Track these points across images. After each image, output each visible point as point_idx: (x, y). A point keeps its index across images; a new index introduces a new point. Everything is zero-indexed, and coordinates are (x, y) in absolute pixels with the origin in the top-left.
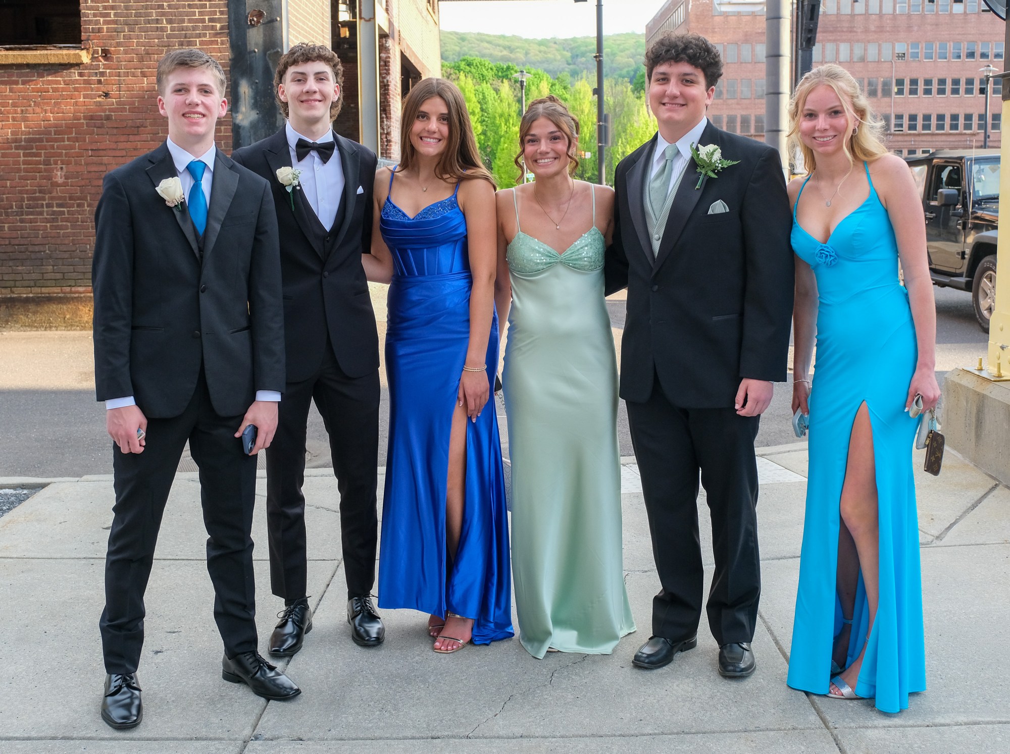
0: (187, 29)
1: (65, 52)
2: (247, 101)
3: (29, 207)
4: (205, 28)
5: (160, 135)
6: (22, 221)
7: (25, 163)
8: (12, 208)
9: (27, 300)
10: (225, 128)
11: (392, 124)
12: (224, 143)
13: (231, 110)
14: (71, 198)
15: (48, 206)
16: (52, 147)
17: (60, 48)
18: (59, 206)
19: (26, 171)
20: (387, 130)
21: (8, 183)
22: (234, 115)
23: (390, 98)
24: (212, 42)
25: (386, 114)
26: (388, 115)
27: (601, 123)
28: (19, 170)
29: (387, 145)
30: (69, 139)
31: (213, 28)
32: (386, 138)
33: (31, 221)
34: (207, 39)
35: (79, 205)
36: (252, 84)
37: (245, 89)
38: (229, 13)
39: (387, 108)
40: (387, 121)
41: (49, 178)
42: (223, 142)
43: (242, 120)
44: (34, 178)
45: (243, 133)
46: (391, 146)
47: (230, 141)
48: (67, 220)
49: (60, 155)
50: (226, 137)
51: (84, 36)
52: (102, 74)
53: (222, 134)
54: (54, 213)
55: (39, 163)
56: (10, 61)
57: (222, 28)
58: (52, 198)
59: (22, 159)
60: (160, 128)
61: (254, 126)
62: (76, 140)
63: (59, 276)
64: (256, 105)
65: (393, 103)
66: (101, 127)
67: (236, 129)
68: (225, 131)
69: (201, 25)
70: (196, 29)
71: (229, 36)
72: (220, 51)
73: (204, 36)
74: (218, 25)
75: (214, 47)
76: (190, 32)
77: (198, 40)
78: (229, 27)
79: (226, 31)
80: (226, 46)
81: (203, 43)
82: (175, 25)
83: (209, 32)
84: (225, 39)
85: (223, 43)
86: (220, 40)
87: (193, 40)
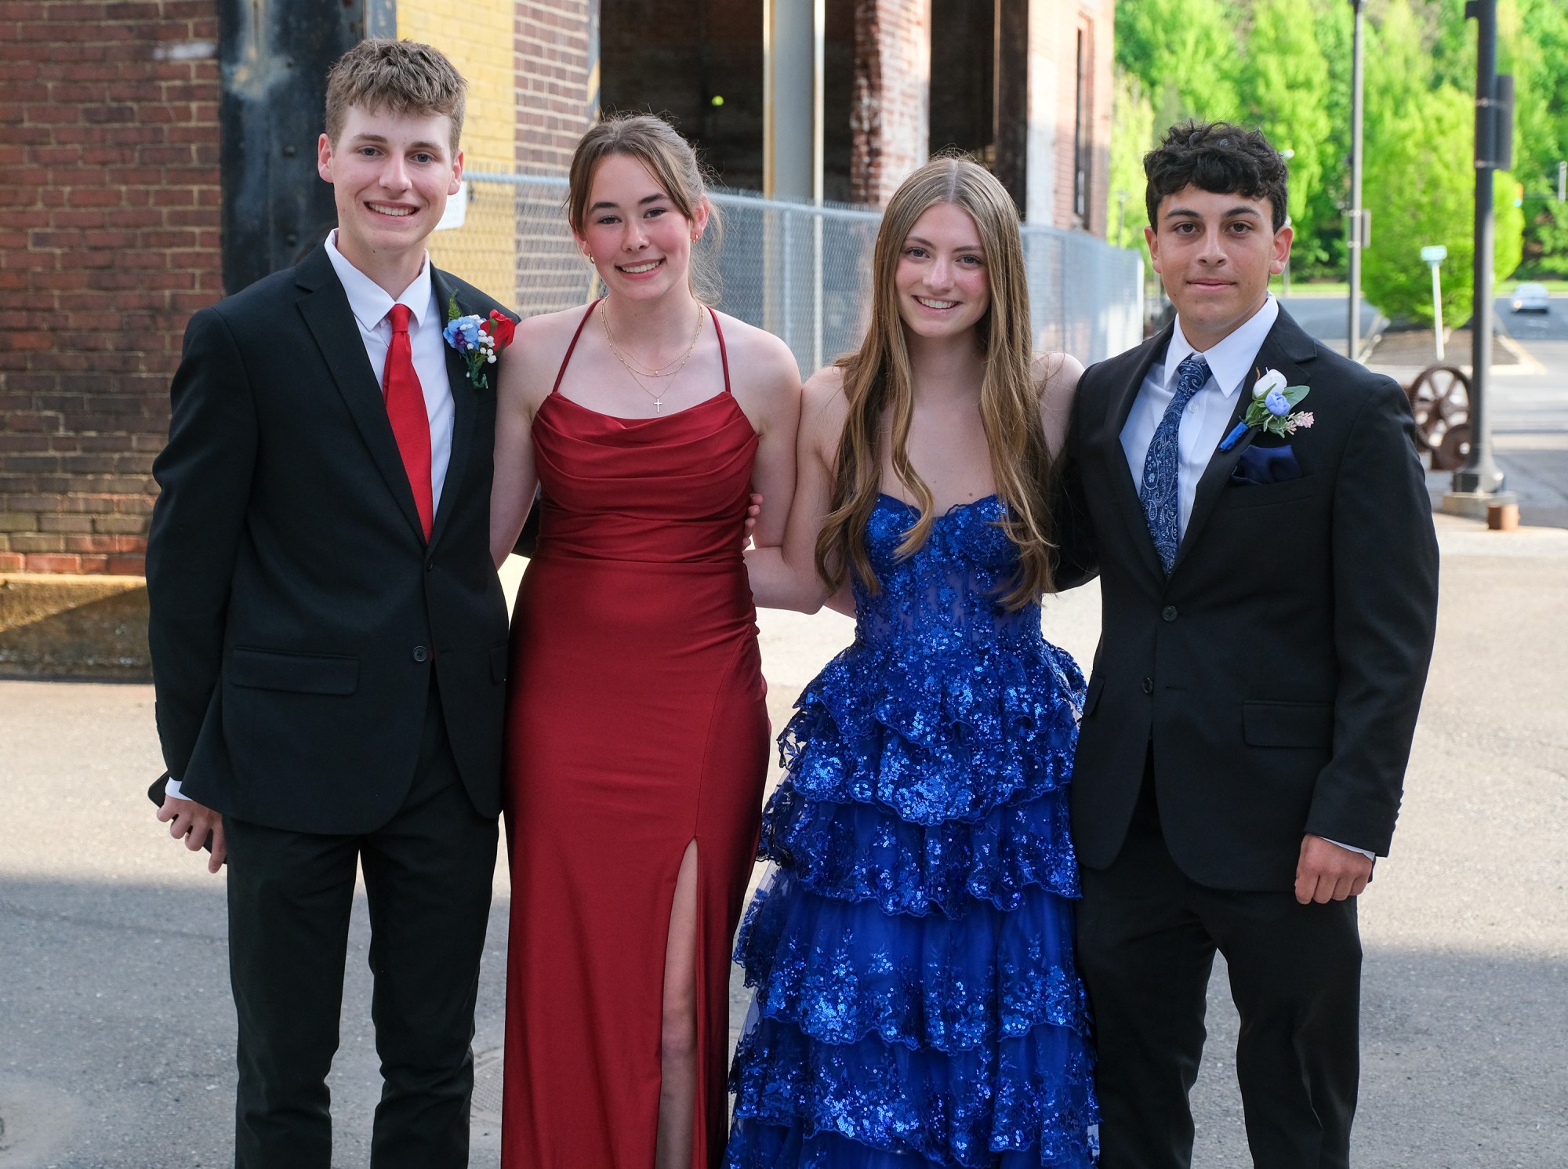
2: (262, 28)
5: (27, 124)
10: (200, 109)
11: (885, 104)
12: (199, 151)
13: (217, 55)
20: (871, 121)
22: (226, 69)
23: (879, 30)
25: (868, 77)
26: (875, 80)
27: (1485, 102)
29: (870, 165)
32: (868, 143)
39: (872, 61)
40: (871, 96)
42: (194, 148)
43: (248, 83)
45: (251, 122)
46: (879, 165)
47: (215, 145)
50: (204, 133)
53: (193, 124)
60: (25, 105)
61: (279, 99)
64: (285, 40)
65: (892, 46)
67: (232, 108)
68: (201, 116)
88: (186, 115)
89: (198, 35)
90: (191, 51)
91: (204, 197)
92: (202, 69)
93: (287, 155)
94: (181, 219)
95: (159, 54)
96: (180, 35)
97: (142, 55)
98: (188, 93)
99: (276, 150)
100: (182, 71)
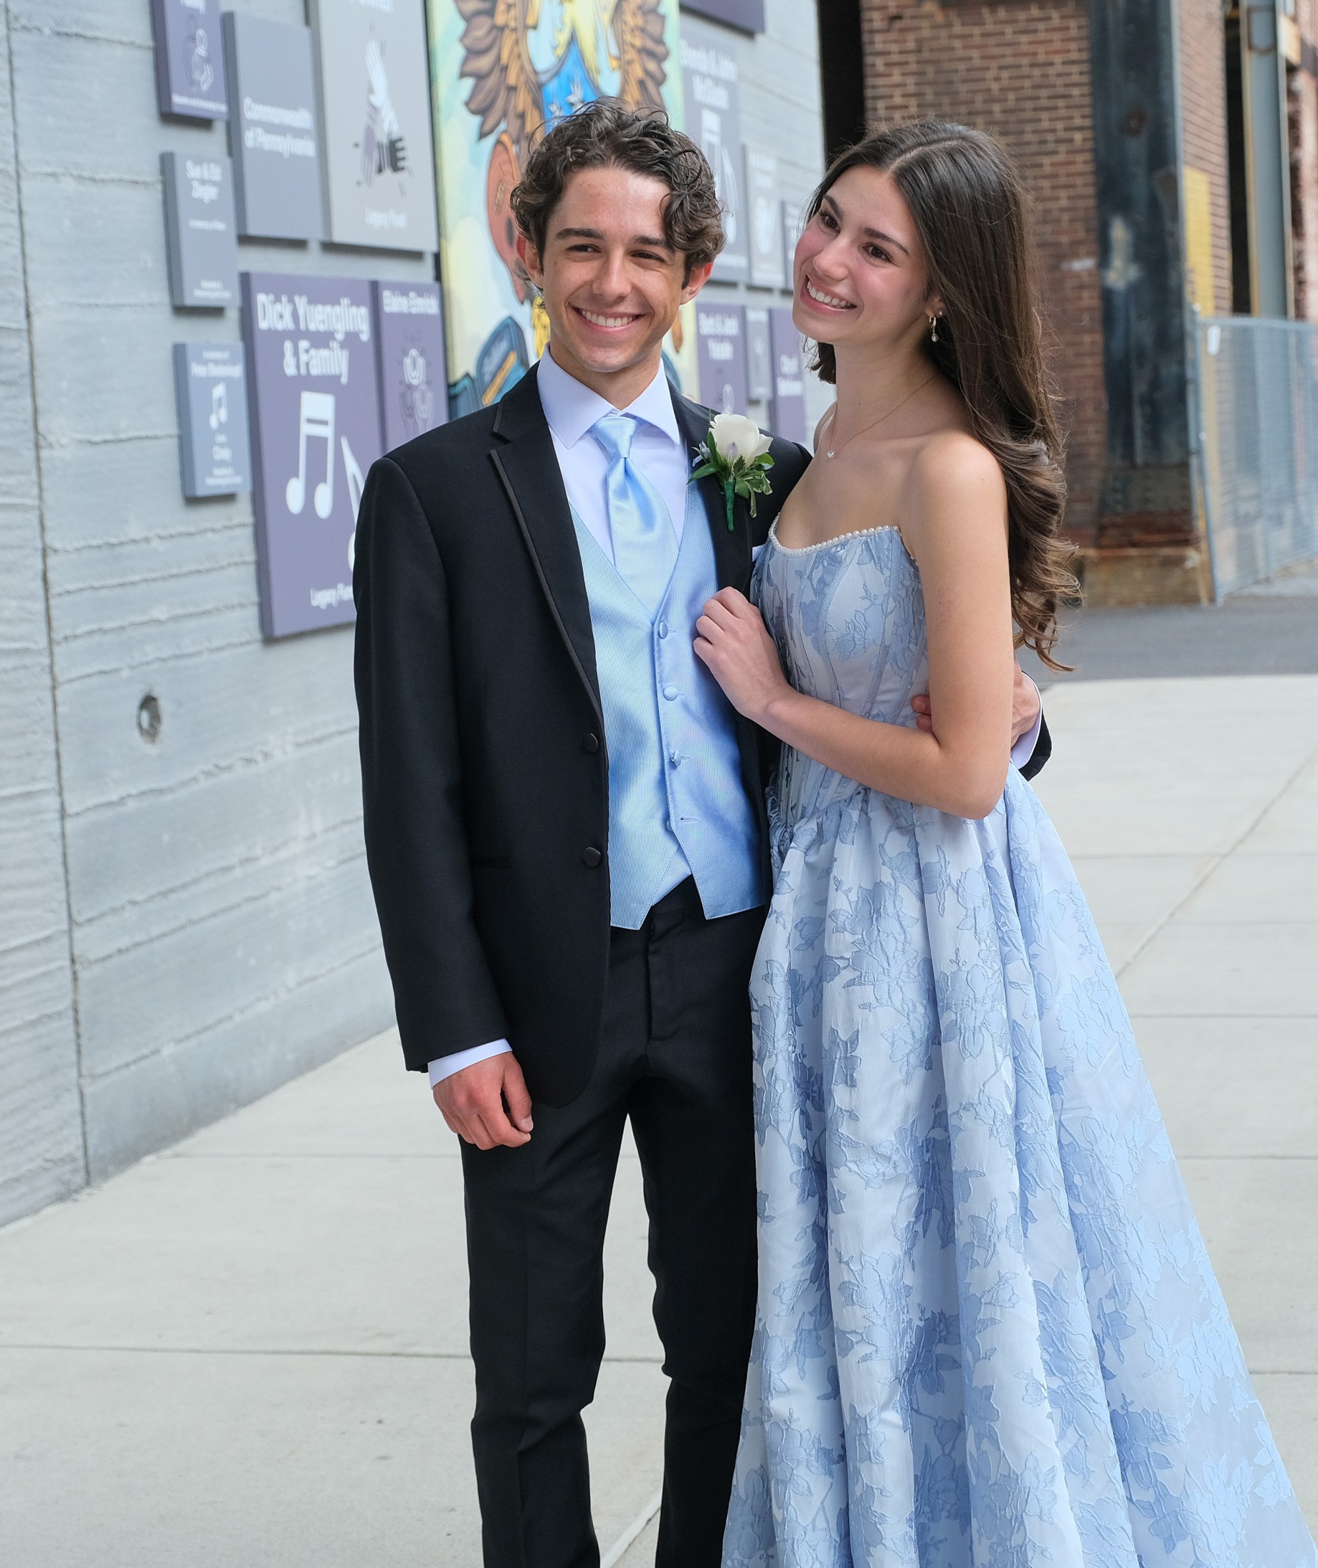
0: (1028, 143)
2: (1123, 250)
4: (1058, 141)
10: (1089, 295)
11: (1309, 246)
12: (1089, 317)
13: (1099, 266)
22: (1104, 273)
24: (1069, 163)
26: (1300, 231)
29: (1299, 292)
31: (1071, 141)
32: (1297, 275)
34: (1061, 157)
36: (1132, 225)
37: (1119, 232)
38: (1093, 116)
42: (1086, 316)
43: (1116, 280)
45: (1119, 302)
46: (1306, 294)
47: (1098, 315)
50: (1091, 308)
53: (1085, 303)
57: (1084, 140)
61: (1134, 289)
64: (1138, 256)
67: (1107, 295)
68: (1090, 299)
69: (1050, 137)
70: (1043, 142)
71: (1094, 151)
72: (1080, 174)
73: (1055, 152)
74: (1078, 137)
75: (1072, 169)
76: (1033, 148)
77: (1046, 160)
78: (1095, 139)
79: (1089, 145)
80: (1089, 168)
81: (1053, 164)
82: (1011, 139)
83: (1063, 148)
84: (1088, 156)
85: (1085, 162)
86: (1080, 158)
87: (1039, 160)
88: (1080, 298)
89: (1088, 254)
90: (1083, 265)
91: (1093, 343)
92: (1090, 273)
93: (1139, 317)
94: (1078, 355)
95: (1065, 266)
96: (1076, 256)
97: (1055, 268)
98: (1082, 287)
99: (1133, 315)
100: (1077, 275)
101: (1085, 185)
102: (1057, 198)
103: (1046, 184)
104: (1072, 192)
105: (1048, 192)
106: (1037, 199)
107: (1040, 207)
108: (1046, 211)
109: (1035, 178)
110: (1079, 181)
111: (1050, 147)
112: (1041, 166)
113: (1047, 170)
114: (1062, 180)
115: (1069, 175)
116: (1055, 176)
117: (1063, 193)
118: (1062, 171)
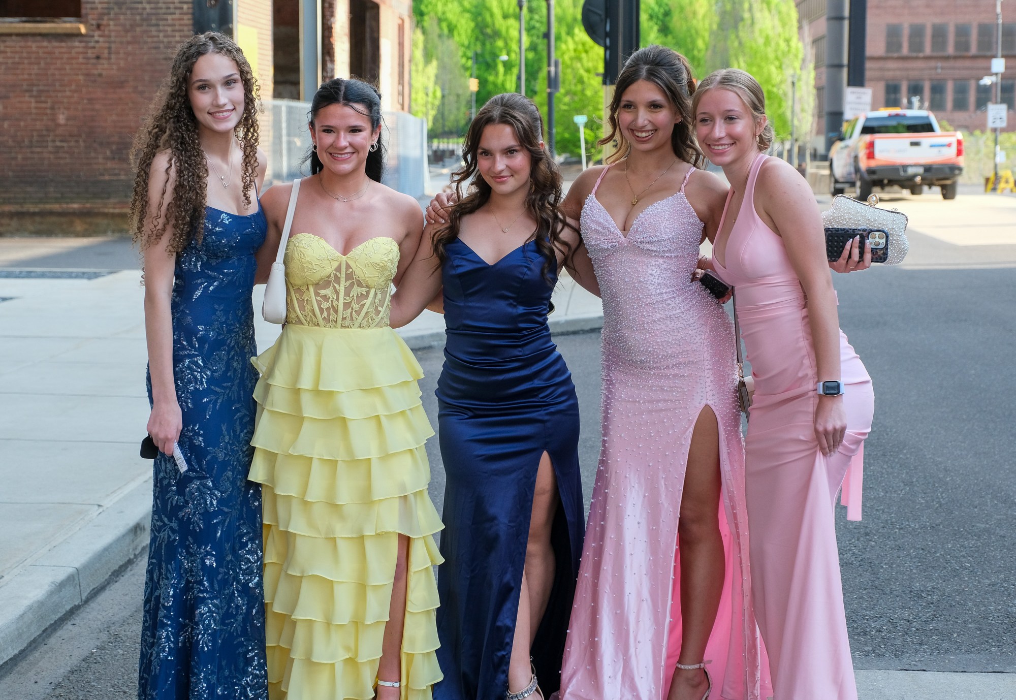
0: (161, 8)
1: (68, 25)
3: (37, 141)
4: (176, 8)
6: (32, 152)
7: (36, 108)
8: (24, 141)
9: (33, 214)
14: (71, 136)
15: (54, 141)
16: (57, 96)
17: (65, 22)
18: (61, 141)
19: (36, 114)
21: (22, 124)
23: (333, 40)
24: (181, 19)
26: (332, 58)
28: (31, 114)
30: (70, 91)
31: (182, 8)
33: (38, 153)
34: (177, 16)
35: (77, 141)
41: (54, 120)
44: (42, 120)
48: (67, 152)
49: (62, 103)
51: (83, 11)
52: (97, 42)
54: (57, 147)
55: (46, 108)
56: (27, 31)
57: (188, 8)
58: (56, 136)
59: (33, 105)
62: (75, 91)
63: (59, 195)
66: (95, 81)
69: (171, 6)
70: (168, 8)
71: (193, 14)
72: (186, 25)
73: (174, 14)
74: (185, 6)
75: (182, 22)
76: (163, 11)
77: (169, 17)
78: (193, 8)
79: (191, 11)
80: (191, 22)
81: (173, 19)
82: (152, 6)
83: (178, 11)
84: (190, 16)
85: (189, 19)
86: (186, 17)
87: (165, 17)
101: (189, 31)
102: (174, 36)
103: (169, 29)
104: (182, 34)
105: (169, 33)
106: (165, 36)
107: (166, 40)
108: (170, 42)
109: (164, 25)
110: (185, 28)
111: (172, 11)
112: (167, 20)
113: (170, 22)
114: (177, 28)
115: (181, 25)
116: (174, 25)
117: (177, 34)
118: (177, 23)
